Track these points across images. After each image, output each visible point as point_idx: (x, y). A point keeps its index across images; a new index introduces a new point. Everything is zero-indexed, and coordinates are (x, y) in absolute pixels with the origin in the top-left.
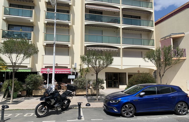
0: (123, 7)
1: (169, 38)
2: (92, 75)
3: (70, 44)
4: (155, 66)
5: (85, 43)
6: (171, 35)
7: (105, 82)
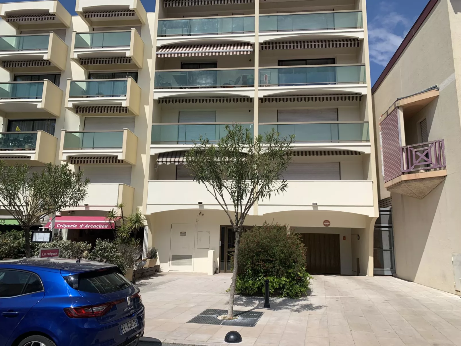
0: (262, 40)
1: (394, 110)
2: (183, 234)
3: (122, 152)
4: (373, 206)
5: (151, 148)
6: (397, 101)
7: (211, 253)
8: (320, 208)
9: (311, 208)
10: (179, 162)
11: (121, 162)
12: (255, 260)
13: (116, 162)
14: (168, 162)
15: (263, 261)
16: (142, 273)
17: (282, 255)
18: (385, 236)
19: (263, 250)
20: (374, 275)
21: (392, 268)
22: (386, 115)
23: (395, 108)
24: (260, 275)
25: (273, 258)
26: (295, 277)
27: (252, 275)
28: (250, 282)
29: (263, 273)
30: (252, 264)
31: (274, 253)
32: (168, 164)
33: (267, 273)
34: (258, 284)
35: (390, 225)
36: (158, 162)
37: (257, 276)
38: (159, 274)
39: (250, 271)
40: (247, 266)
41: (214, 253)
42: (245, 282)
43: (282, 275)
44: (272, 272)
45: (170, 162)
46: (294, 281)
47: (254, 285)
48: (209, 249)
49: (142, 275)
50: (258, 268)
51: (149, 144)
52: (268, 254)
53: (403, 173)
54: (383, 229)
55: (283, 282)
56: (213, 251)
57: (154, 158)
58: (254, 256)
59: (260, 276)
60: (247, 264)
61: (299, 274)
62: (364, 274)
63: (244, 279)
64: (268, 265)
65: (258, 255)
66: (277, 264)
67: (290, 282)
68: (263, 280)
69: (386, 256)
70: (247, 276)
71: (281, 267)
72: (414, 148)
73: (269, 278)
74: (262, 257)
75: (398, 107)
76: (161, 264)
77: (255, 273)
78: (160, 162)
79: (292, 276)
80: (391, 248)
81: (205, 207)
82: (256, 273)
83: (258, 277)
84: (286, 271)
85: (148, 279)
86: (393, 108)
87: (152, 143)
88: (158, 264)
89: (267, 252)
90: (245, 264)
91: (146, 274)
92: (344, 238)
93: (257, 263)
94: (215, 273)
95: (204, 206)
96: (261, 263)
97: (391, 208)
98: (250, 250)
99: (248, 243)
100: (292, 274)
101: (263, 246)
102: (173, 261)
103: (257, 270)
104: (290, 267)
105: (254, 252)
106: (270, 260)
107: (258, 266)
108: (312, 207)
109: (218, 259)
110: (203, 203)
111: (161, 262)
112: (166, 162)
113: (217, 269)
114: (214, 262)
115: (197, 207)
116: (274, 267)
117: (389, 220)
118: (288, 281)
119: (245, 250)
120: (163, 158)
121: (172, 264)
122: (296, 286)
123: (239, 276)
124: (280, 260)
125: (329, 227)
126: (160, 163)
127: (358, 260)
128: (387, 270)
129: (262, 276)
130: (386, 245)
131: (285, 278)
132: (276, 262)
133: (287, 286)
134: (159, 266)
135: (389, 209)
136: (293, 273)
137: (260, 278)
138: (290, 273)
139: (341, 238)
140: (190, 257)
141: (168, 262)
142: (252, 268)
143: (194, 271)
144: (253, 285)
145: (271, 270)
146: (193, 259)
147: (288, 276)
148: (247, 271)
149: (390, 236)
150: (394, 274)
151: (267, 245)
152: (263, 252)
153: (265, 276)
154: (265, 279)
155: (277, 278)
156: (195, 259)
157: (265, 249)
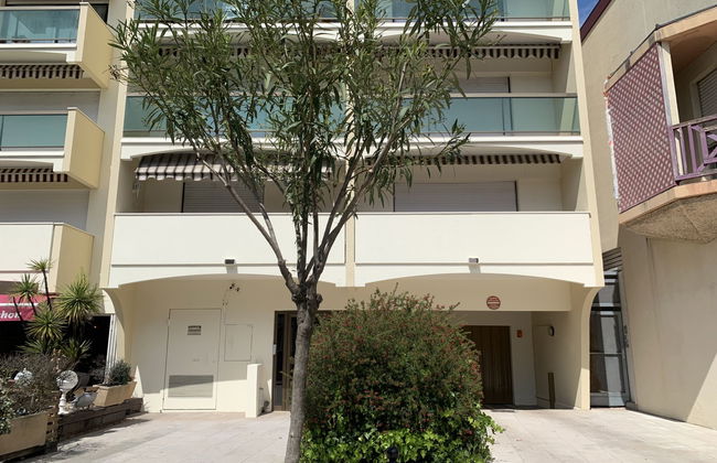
1: (648, 51)
2: (195, 330)
3: (63, 157)
4: (592, 264)
5: (123, 144)
6: (656, 29)
7: (253, 369)
8: (484, 270)
9: (466, 270)
10: (184, 174)
11: (62, 178)
12: (355, 387)
13: (52, 180)
14: (161, 174)
15: (376, 388)
16: (87, 422)
17: (425, 374)
18: (608, 326)
19: (374, 361)
20: (592, 407)
21: (623, 391)
22: (624, 69)
23: (653, 46)
24: (368, 426)
25: (401, 380)
26: (459, 428)
27: (346, 427)
28: (342, 447)
29: (375, 421)
30: (345, 398)
31: (404, 368)
32: (160, 178)
33: (385, 423)
34: (361, 452)
35: (618, 305)
36: (139, 174)
37: (358, 430)
38: (136, 418)
39: (341, 418)
40: (333, 405)
41: (260, 370)
42: (328, 446)
43: (426, 425)
44: (399, 417)
45: (165, 174)
46: (455, 439)
47: (353, 455)
48: (250, 361)
49: (86, 425)
50: (363, 408)
51: (119, 138)
52: (389, 370)
53: (678, 183)
54: (602, 313)
55: (429, 445)
56: (259, 367)
57: (130, 167)
58: (352, 375)
59: (368, 430)
60: (332, 400)
61: (471, 420)
62: (569, 405)
63: (324, 438)
64: (389, 401)
65: (361, 374)
66: (410, 398)
67: (446, 444)
68: (374, 440)
69: (612, 367)
70: (334, 429)
71: (423, 406)
72: (704, 124)
73: (391, 435)
74: (372, 379)
75: (660, 43)
76: (146, 395)
77: (353, 422)
78: (143, 174)
79: (450, 426)
80: (619, 351)
81: (241, 270)
82: (356, 422)
83: (362, 433)
84: (435, 413)
85: (102, 434)
86: (646, 46)
87: (126, 134)
88: (139, 397)
89: (385, 364)
90: (327, 398)
91: (98, 421)
92: (520, 334)
93: (361, 395)
94: (263, 412)
95: (239, 268)
96: (370, 395)
97: (618, 271)
98: (341, 361)
99: (334, 344)
100: (451, 423)
101: (375, 350)
102: (172, 389)
103: (361, 415)
104: (444, 403)
105: (350, 365)
106: (393, 386)
107: (361, 403)
108: (467, 267)
109: (270, 383)
110: (237, 262)
111: (146, 391)
112: (156, 174)
113: (267, 403)
114: (261, 389)
115: (223, 271)
116: (403, 403)
117: (614, 297)
118: (440, 440)
119: (327, 361)
120: (149, 166)
121: (170, 396)
122: (461, 454)
123: (312, 430)
124: (421, 386)
125: (500, 309)
126: (143, 178)
127: (551, 376)
128: (615, 397)
129: (373, 430)
130: (610, 345)
131: (434, 433)
132: (409, 390)
133: (441, 456)
134: (141, 400)
135: (615, 273)
136: (453, 419)
137: (367, 436)
138: (445, 420)
139: (513, 334)
140: (209, 379)
141: (162, 391)
142: (346, 408)
143: (218, 410)
144: (349, 454)
145: (395, 413)
146: (215, 383)
147: (439, 427)
148: (334, 416)
149: (617, 328)
150: (630, 404)
151: (385, 348)
152: (375, 365)
153: (380, 430)
154: (381, 437)
155: (412, 433)
156: (219, 383)
157: (380, 359)
